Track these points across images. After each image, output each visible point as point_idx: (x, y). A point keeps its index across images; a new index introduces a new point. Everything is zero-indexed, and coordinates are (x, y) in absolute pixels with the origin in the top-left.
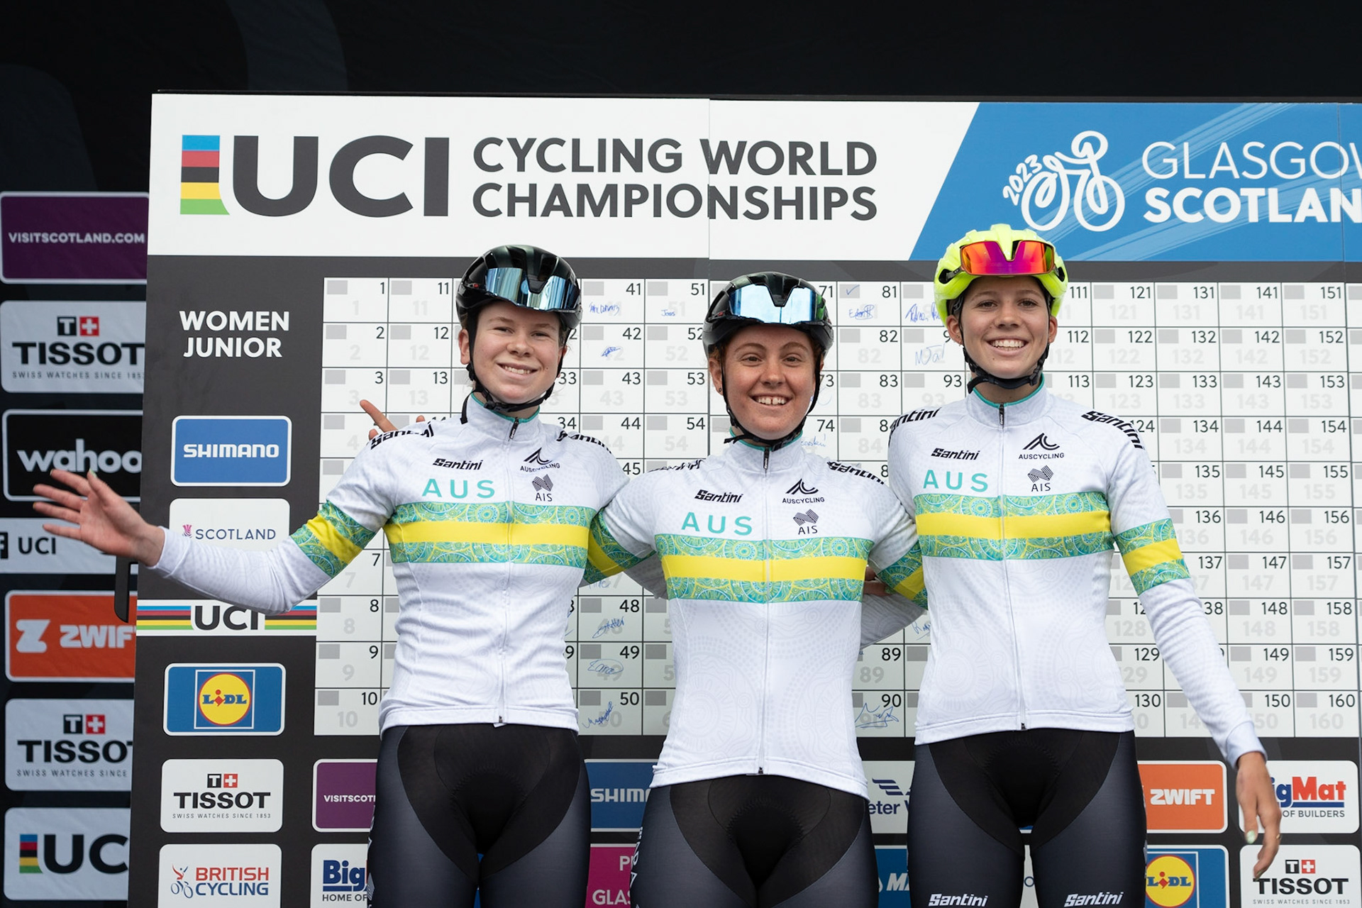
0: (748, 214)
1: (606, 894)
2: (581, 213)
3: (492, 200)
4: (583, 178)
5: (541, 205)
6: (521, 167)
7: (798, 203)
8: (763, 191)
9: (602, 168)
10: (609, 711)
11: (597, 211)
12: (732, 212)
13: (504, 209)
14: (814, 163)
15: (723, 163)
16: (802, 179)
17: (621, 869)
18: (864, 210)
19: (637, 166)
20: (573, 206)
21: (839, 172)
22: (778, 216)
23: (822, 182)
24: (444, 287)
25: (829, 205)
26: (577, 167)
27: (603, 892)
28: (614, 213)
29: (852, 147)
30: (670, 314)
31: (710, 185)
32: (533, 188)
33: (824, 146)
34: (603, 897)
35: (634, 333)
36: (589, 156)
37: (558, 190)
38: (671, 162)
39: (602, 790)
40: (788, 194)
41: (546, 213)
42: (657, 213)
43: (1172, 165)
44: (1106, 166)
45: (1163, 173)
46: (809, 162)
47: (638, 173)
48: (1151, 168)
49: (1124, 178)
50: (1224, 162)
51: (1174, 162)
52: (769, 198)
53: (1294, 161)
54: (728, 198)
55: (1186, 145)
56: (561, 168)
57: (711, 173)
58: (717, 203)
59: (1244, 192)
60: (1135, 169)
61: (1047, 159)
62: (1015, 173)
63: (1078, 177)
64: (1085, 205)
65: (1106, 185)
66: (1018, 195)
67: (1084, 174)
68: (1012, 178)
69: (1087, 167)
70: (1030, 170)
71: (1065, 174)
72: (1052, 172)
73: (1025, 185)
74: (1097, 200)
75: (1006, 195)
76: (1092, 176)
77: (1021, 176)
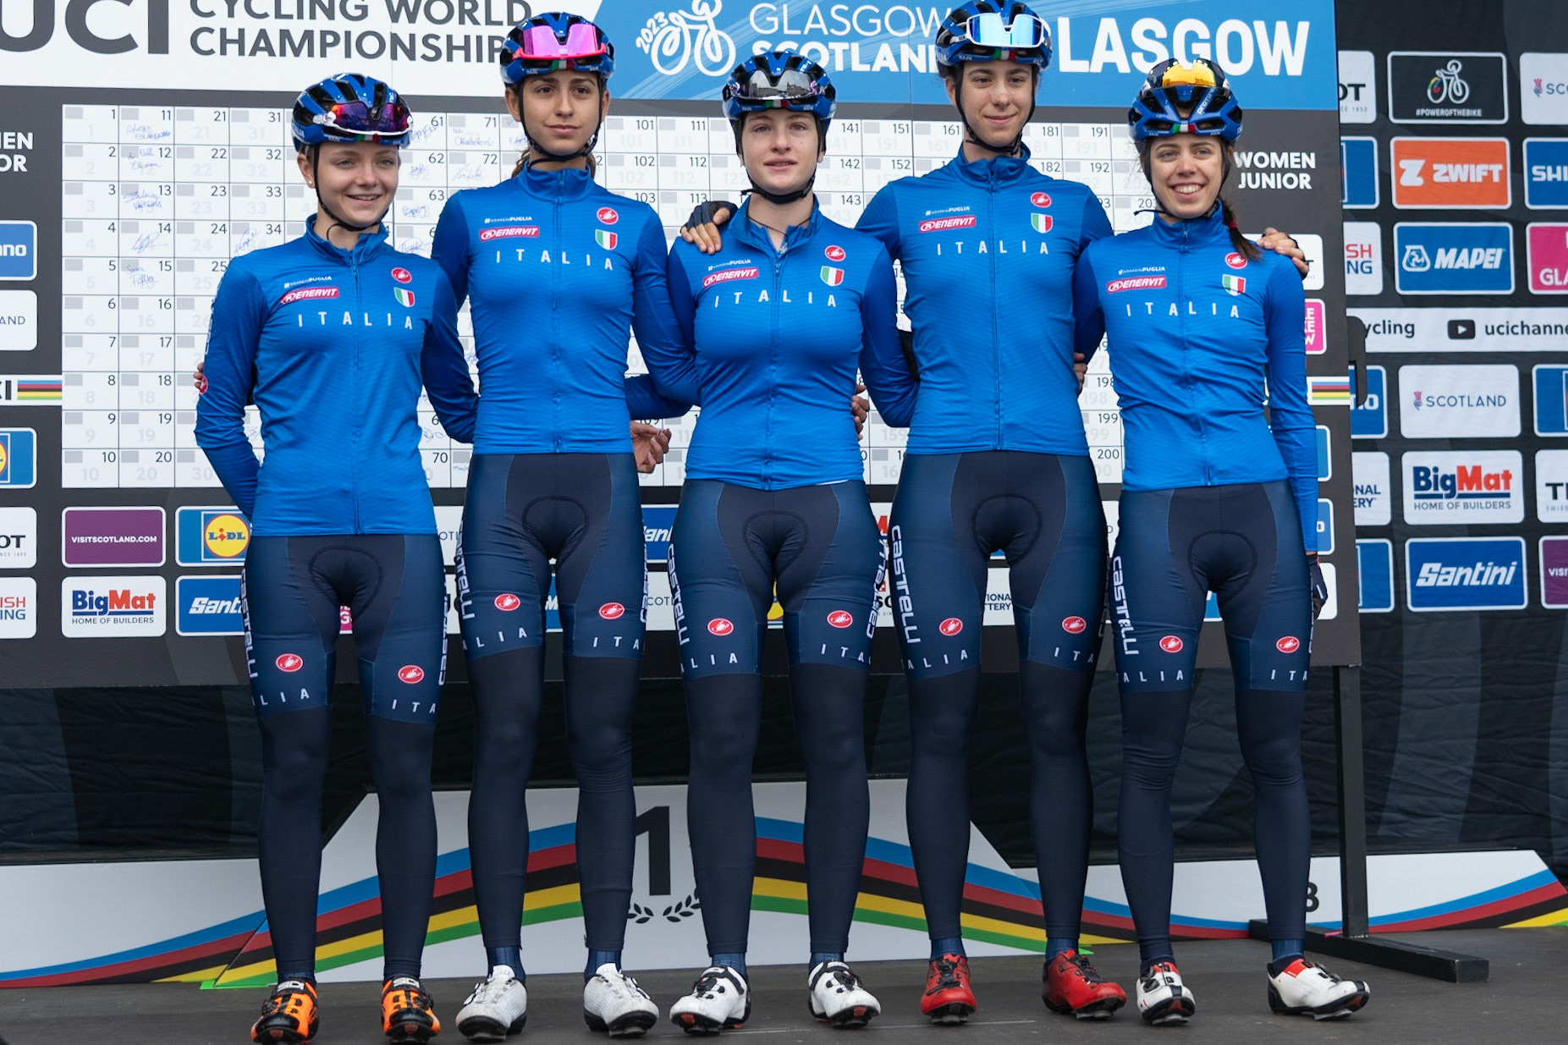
0: (424, 57)
2: (283, 53)
3: (208, 41)
4: (284, 24)
5: (249, 44)
6: (231, 14)
7: (466, 48)
8: (437, 37)
9: (300, 16)
11: (297, 52)
12: (411, 54)
13: (217, 49)
14: (479, 14)
15: (403, 12)
16: (469, 28)
19: (330, 14)
20: (276, 47)
21: (500, 23)
22: (450, 58)
23: (486, 31)
24: (167, 114)
26: (278, 15)
28: (311, 54)
29: (510, 3)
31: (392, 32)
32: (241, 32)
33: (488, 2)
37: (263, 34)
38: (359, 12)
40: (458, 41)
41: (253, 53)
42: (348, 54)
43: (773, 22)
44: (720, 23)
45: (767, 29)
46: (475, 14)
47: (332, 21)
48: (757, 24)
49: (734, 34)
50: (816, 20)
51: (775, 20)
52: (442, 44)
53: (871, 21)
54: (407, 44)
55: (785, 6)
56: (265, 15)
57: (393, 22)
58: (398, 47)
59: (832, 45)
60: (745, 24)
61: (672, 16)
62: (646, 27)
63: (697, 31)
64: (703, 55)
65: (721, 38)
66: (648, 45)
67: (702, 28)
68: (644, 31)
69: (705, 22)
70: (658, 24)
71: (686, 28)
72: (676, 26)
73: (655, 36)
74: (713, 50)
75: (638, 45)
76: (709, 30)
77: (651, 29)
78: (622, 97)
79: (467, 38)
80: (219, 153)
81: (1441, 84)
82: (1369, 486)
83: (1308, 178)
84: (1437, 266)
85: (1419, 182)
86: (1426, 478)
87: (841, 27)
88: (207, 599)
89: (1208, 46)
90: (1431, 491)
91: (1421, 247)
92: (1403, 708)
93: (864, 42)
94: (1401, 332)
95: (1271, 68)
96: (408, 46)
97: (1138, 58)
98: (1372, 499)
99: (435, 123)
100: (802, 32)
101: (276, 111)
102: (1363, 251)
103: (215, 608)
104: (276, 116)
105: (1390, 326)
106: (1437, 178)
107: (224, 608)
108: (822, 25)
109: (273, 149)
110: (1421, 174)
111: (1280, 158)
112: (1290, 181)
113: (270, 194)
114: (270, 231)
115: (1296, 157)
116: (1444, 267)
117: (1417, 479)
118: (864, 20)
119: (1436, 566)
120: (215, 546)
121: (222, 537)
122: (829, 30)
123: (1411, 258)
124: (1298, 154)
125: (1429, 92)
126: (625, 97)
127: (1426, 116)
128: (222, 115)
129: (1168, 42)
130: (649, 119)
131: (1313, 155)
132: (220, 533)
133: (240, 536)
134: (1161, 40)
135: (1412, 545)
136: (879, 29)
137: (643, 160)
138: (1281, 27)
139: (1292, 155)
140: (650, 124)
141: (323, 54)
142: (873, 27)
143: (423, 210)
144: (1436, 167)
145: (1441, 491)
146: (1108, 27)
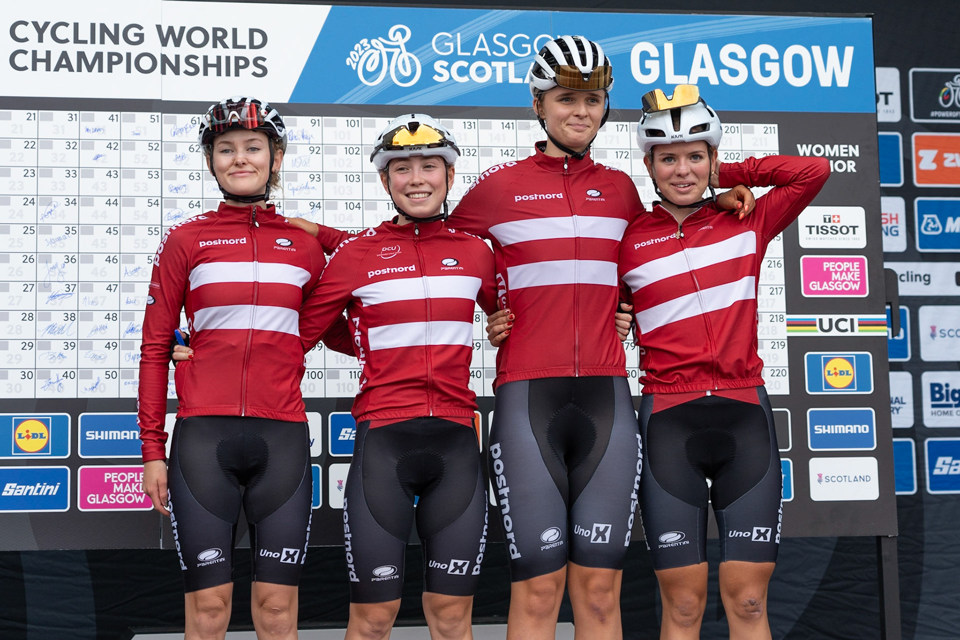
0: (186, 72)
1: (96, 497)
2: (79, 70)
3: (23, 60)
4: (81, 47)
5: (54, 63)
6: (41, 40)
7: (218, 66)
8: (196, 58)
9: (93, 41)
10: (98, 383)
11: (90, 69)
12: (176, 70)
13: (30, 66)
14: (229, 40)
15: (171, 38)
16: (220, 51)
17: (106, 481)
18: (260, 71)
19: (115, 40)
20: (74, 65)
21: (244, 47)
22: (206, 74)
23: (233, 53)
25: (238, 68)
26: (77, 41)
27: (94, 496)
28: (100, 70)
29: (252, 31)
30: (137, 134)
31: (163, 54)
32: (48, 53)
33: (235, 31)
34: (94, 499)
35: (113, 146)
36: (84, 34)
37: (64, 55)
38: (137, 39)
39: (93, 432)
40: (212, 60)
41: (57, 69)
42: (129, 70)
43: (450, 46)
44: (410, 47)
45: (444, 52)
46: (225, 40)
47: (117, 45)
48: (437, 48)
49: (421, 54)
50: (482, 45)
51: (452, 45)
52: (200, 63)
53: (524, 46)
54: (173, 62)
55: (459, 34)
56: (67, 41)
57: (163, 46)
58: (167, 65)
59: (494, 64)
60: (428, 48)
61: (373, 41)
62: (353, 50)
63: (393, 53)
64: (397, 71)
65: (410, 58)
66: (355, 64)
67: (397, 51)
68: (352, 53)
69: (398, 47)
70: (363, 48)
71: (384, 51)
72: (377, 49)
73: (360, 57)
74: (404, 67)
75: (348, 64)
76: (401, 52)
77: (357, 51)
78: (335, 103)
79: (219, 58)
80: (30, 144)
81: (949, 93)
82: (897, 398)
83: (854, 164)
84: (947, 230)
85: (933, 167)
86: (939, 392)
87: (501, 50)
88: (16, 484)
89: (777, 64)
90: (944, 402)
91: (935, 216)
92: (925, 569)
93: (518, 61)
94: (920, 280)
95: (825, 81)
96: (174, 64)
97: (724, 74)
98: (899, 408)
99: (194, 122)
100: (472, 53)
101: (73, 113)
102: (891, 219)
103: (21, 491)
104: (74, 117)
105: (912, 276)
106: (947, 164)
107: (29, 491)
108: (487, 49)
109: (71, 141)
110: (935, 161)
111: (832, 148)
112: (840, 166)
113: (68, 175)
114: (67, 204)
115: (844, 148)
116: (952, 231)
117: (933, 393)
118: (518, 45)
119: (948, 459)
120: (23, 444)
121: (28, 437)
122: (491, 53)
123: (928, 224)
124: (846, 146)
125: (941, 99)
126: (338, 102)
127: (938, 117)
128: (33, 116)
129: (747, 62)
130: (356, 119)
131: (857, 147)
132: (27, 434)
133: (41, 436)
134: (742, 60)
135: (930, 443)
136: (529, 52)
137: (351, 149)
138: (833, 51)
139: (842, 146)
140: (356, 123)
141: (110, 70)
142: (526, 50)
143: (184, 188)
144: (946, 155)
145: (951, 402)
146: (702, 51)
